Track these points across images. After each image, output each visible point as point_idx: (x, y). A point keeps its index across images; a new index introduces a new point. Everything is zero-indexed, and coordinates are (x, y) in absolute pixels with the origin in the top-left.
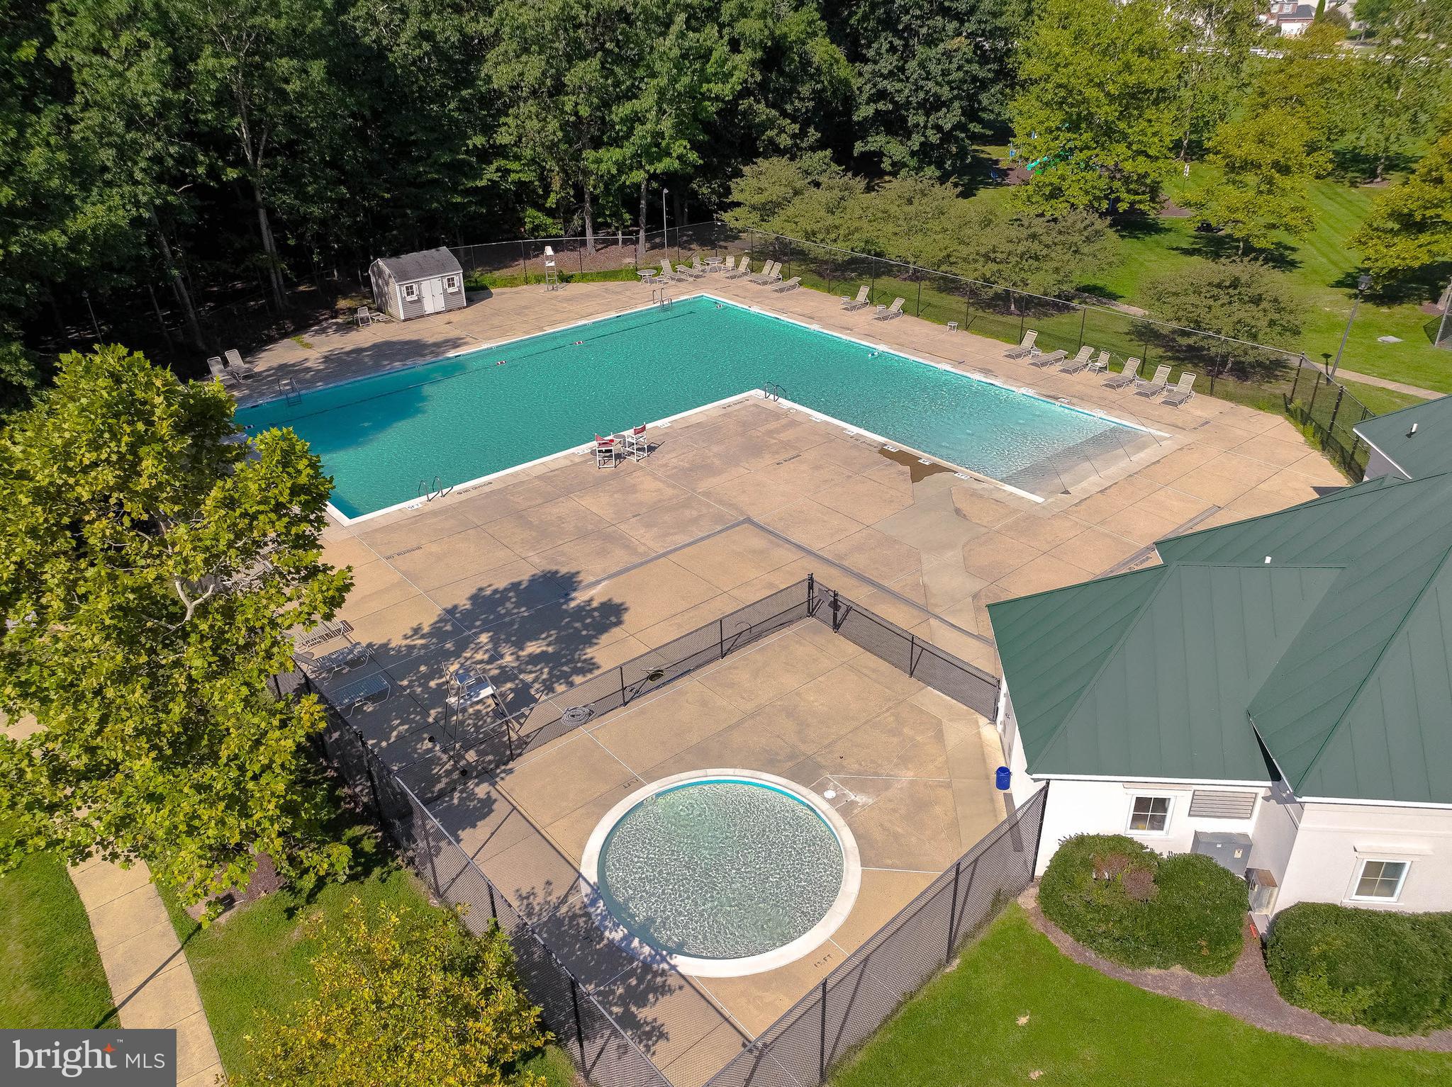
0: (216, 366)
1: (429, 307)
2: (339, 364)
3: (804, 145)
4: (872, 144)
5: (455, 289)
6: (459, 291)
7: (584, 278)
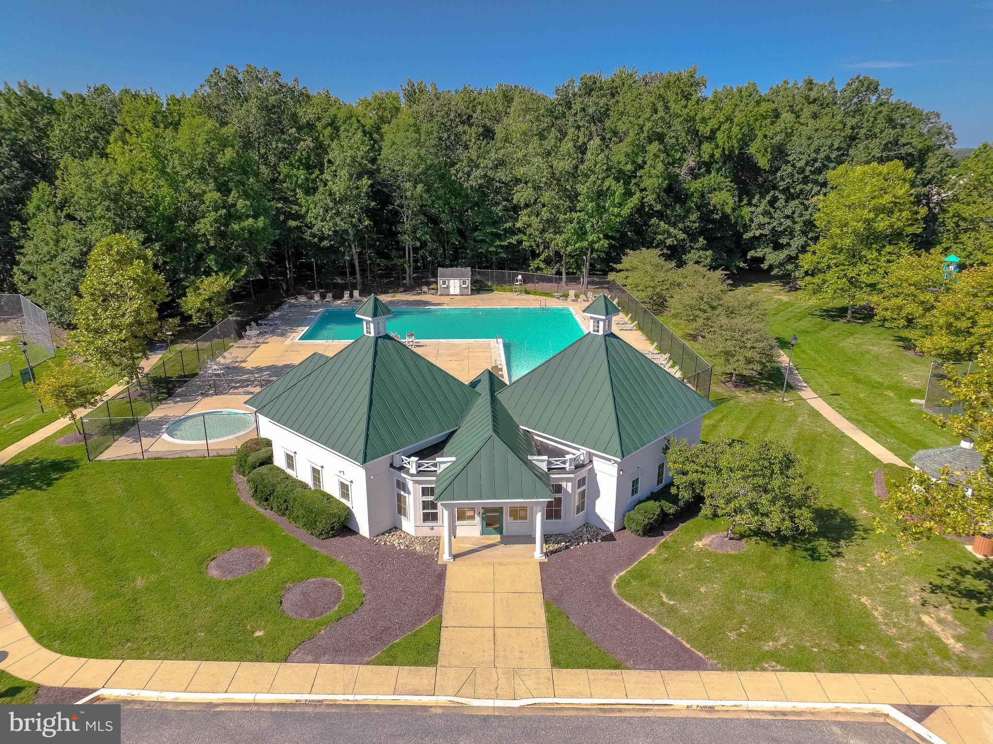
0: (346, 294)
1: (451, 291)
3: (695, 247)
4: (759, 253)
5: (466, 286)
6: (468, 288)
7: (535, 293)
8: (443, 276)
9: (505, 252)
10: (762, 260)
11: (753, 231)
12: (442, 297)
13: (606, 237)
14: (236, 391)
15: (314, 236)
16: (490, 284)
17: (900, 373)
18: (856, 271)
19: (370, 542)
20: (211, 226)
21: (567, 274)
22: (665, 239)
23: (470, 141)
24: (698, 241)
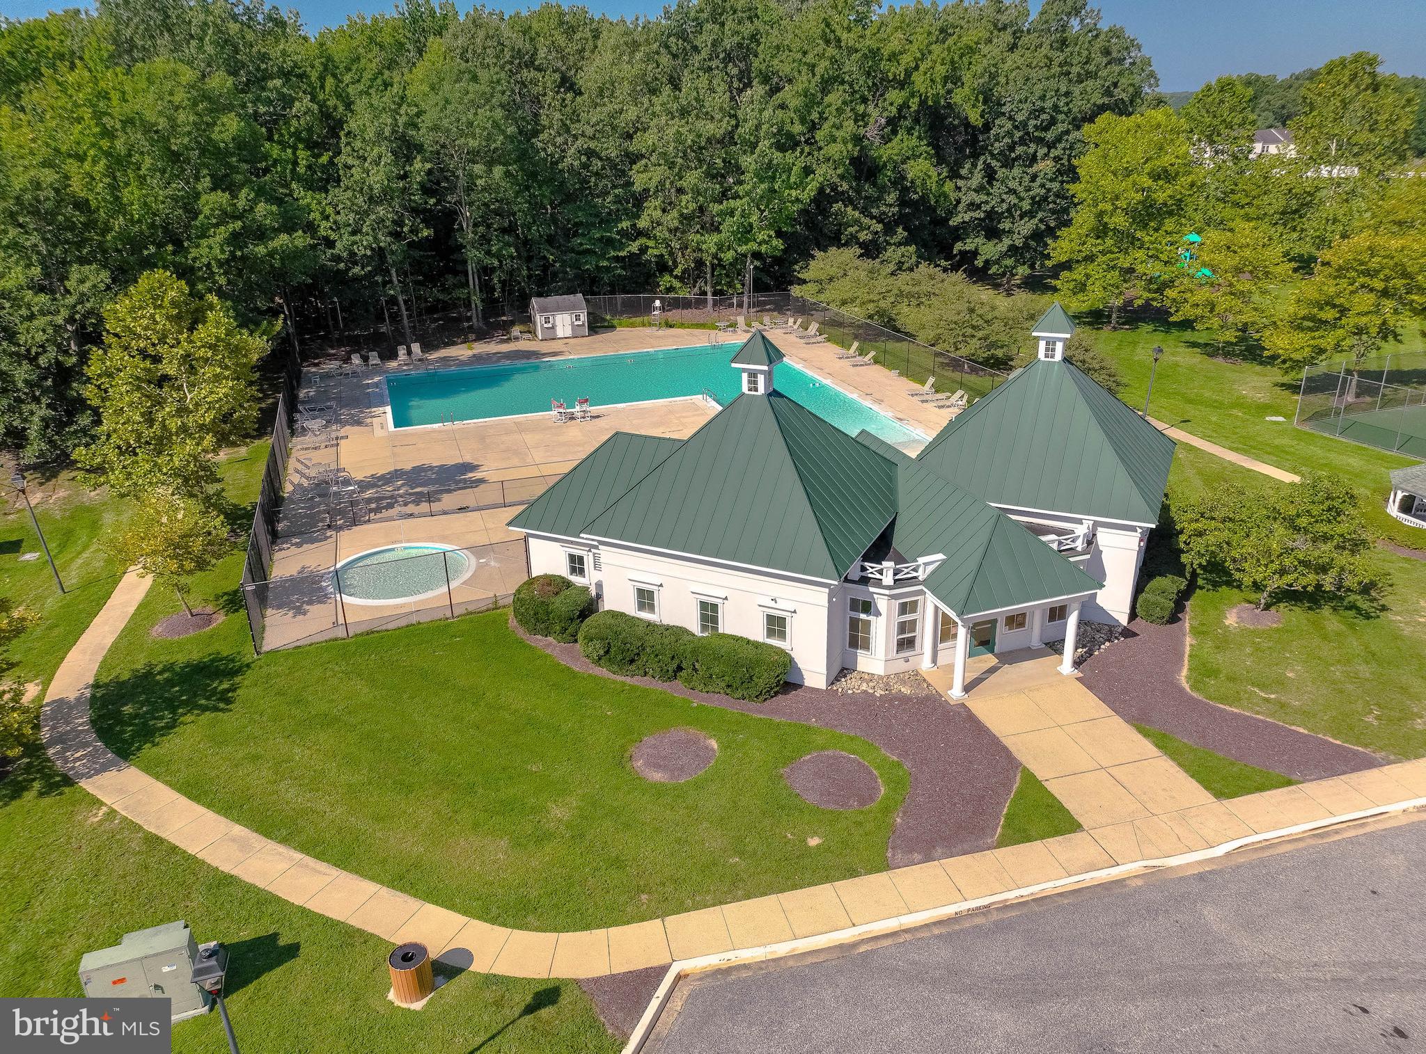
0: (402, 351)
1: (560, 333)
2: (477, 358)
3: (892, 241)
4: (969, 245)
5: (580, 323)
6: (583, 325)
7: (682, 326)
8: (543, 310)
9: (623, 268)
10: (975, 253)
11: (960, 215)
12: (544, 343)
13: (779, 234)
14: (379, 516)
15: (337, 259)
16: (608, 317)
17: (1236, 387)
18: (1129, 259)
19: (830, 692)
20: (223, 251)
21: (714, 294)
22: (857, 232)
23: (545, 95)
24: (895, 233)
